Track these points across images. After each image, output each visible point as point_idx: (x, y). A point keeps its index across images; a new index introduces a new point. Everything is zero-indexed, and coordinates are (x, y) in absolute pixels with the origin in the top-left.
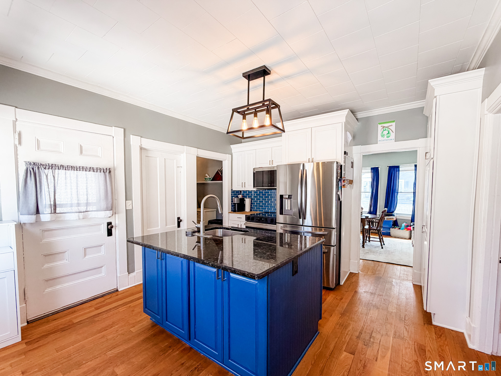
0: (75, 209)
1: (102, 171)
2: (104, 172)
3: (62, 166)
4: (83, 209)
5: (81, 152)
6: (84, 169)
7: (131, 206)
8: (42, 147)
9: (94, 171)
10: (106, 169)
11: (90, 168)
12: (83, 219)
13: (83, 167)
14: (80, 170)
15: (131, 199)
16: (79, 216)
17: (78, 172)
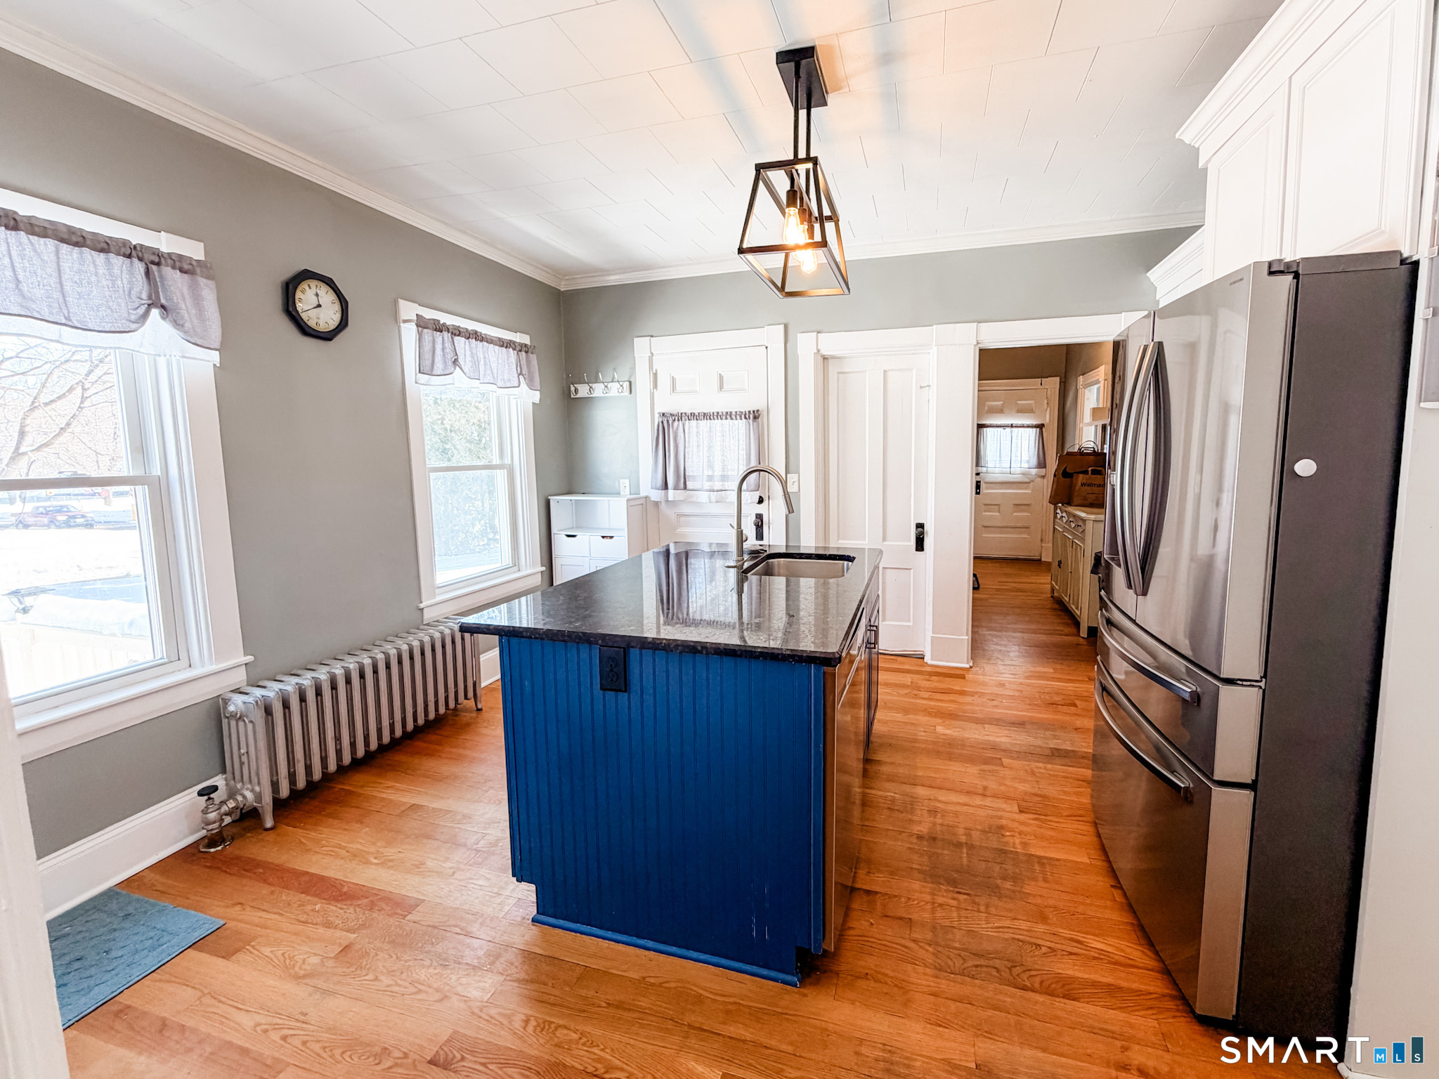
0: (707, 485)
1: (743, 416)
2: (746, 418)
3: (693, 415)
4: (718, 485)
5: (721, 387)
6: (718, 416)
7: (796, 484)
8: (678, 389)
9: (732, 419)
10: (749, 412)
11: (727, 413)
12: (717, 502)
13: (718, 413)
14: (726, 418)
15: (798, 472)
16: (709, 497)
17: (712, 421)
